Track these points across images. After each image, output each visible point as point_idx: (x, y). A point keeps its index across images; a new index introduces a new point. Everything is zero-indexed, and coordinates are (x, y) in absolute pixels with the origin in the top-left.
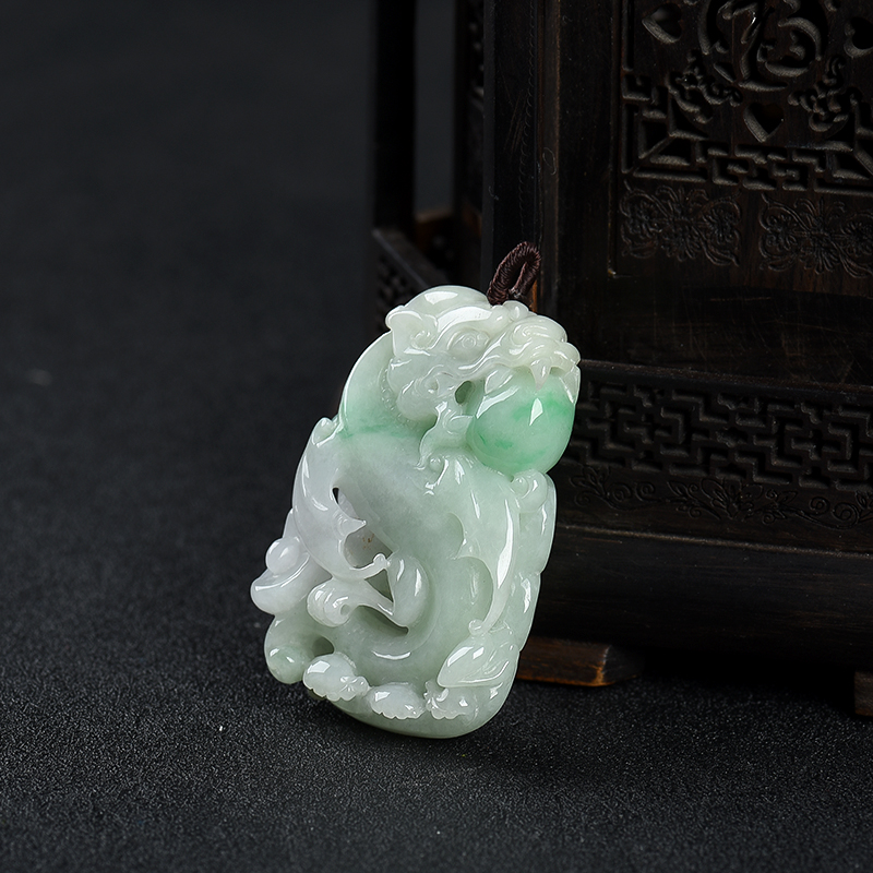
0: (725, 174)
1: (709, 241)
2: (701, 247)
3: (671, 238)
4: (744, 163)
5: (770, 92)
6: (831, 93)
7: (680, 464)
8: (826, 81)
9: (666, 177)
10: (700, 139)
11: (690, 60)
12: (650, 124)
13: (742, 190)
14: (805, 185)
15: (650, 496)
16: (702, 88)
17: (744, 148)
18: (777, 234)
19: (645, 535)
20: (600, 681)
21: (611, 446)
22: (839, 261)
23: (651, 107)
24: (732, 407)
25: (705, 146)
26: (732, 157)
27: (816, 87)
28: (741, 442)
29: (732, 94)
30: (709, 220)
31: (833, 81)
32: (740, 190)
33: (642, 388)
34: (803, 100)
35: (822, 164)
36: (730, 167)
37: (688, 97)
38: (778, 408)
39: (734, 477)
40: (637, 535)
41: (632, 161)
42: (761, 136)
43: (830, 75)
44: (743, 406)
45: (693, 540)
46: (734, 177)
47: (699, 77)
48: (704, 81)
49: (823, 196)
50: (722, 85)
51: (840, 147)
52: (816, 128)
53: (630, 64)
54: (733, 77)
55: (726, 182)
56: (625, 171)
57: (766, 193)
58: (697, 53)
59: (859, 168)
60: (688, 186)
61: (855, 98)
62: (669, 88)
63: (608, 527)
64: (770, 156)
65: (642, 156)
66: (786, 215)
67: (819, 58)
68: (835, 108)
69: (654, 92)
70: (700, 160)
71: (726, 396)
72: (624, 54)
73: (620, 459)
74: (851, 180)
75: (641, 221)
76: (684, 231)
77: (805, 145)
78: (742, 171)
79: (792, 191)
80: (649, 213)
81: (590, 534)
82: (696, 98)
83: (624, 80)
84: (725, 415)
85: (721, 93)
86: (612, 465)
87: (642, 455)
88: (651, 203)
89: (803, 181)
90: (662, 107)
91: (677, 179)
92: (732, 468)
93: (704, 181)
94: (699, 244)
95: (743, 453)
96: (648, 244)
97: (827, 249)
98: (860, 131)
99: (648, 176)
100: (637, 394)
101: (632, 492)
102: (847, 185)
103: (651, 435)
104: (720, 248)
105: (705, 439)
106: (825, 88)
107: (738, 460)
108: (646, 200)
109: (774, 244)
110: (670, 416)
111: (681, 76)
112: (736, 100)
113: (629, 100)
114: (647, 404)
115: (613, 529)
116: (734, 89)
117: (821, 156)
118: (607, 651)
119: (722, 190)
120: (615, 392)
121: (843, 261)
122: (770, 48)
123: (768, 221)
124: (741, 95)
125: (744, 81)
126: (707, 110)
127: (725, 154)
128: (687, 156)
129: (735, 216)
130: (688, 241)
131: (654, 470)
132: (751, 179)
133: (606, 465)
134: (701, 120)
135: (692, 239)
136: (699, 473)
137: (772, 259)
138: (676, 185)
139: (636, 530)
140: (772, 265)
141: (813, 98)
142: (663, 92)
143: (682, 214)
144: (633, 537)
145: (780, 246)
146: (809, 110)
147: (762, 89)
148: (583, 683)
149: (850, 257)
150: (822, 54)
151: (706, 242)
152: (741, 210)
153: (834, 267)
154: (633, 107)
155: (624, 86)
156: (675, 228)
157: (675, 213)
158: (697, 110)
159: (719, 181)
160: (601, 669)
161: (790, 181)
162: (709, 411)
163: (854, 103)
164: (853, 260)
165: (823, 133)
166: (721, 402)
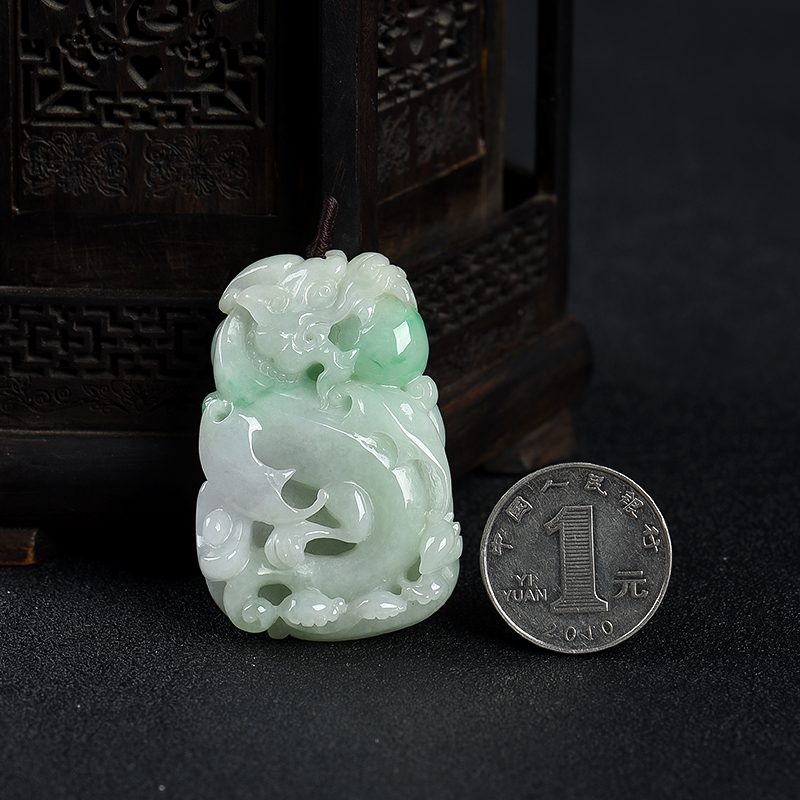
0: (111, 118)
1: (100, 176)
2: (93, 183)
3: (66, 176)
4: (128, 108)
5: (150, 46)
6: (203, 43)
7: (91, 370)
8: (198, 33)
9: (60, 125)
10: (89, 90)
11: (78, 23)
12: (44, 80)
13: (128, 131)
14: (182, 124)
15: (67, 398)
16: (89, 46)
17: (128, 95)
18: (159, 166)
19: (64, 432)
20: (30, 560)
21: (30, 359)
22: (215, 185)
23: (44, 65)
24: (135, 318)
25: (93, 96)
26: (118, 103)
27: (190, 39)
28: (144, 347)
29: (116, 49)
30: (99, 159)
31: (204, 33)
32: (126, 131)
33: (56, 307)
34: (178, 51)
35: (197, 104)
36: (116, 112)
37: (77, 55)
38: (176, 315)
39: (140, 378)
40: (58, 432)
41: (30, 112)
42: (142, 84)
43: (201, 28)
44: (145, 316)
45: (106, 433)
46: (120, 121)
47: (86, 37)
48: (90, 40)
49: (199, 132)
50: (107, 43)
51: (212, 88)
52: (190, 74)
53: (25, 30)
54: (116, 35)
55: (113, 125)
56: (24, 122)
57: (149, 132)
58: (85, 17)
59: (229, 105)
60: (80, 131)
61: (223, 46)
62: (60, 47)
63: (31, 428)
64: (151, 101)
65: (39, 108)
66: (167, 149)
67: (191, 14)
68: (206, 55)
69: (47, 53)
70: (90, 108)
71: (130, 309)
72: (19, 22)
73: (38, 369)
74: (223, 116)
75: (40, 164)
76: (78, 169)
77: (182, 88)
78: (127, 115)
79: (172, 129)
80: (47, 156)
81: (17, 436)
82: (84, 55)
83: (20, 44)
84: (129, 324)
85: (106, 49)
86: (32, 375)
87: (58, 364)
88: (48, 147)
89: (180, 119)
90: (54, 65)
91: (70, 125)
92: (137, 370)
93: (93, 125)
94: (91, 179)
95: (146, 356)
96: (47, 182)
97: (204, 177)
98: (229, 73)
99: (44, 124)
100: (52, 312)
101: (50, 396)
102: (220, 120)
103: (65, 347)
104: (110, 182)
105: (113, 346)
106: (197, 39)
107: (143, 362)
108: (44, 145)
109: (159, 175)
110: (82, 329)
111: (71, 37)
112: (119, 54)
113: (25, 61)
114: (60, 321)
115: (35, 429)
116: (117, 46)
117: (196, 98)
118: (35, 534)
119: (109, 133)
120: (32, 312)
121: (218, 185)
122: (148, 8)
123: (152, 156)
124: (123, 50)
125: (126, 38)
126: (94, 65)
127: (112, 102)
128: (78, 105)
129: (123, 153)
130: (82, 177)
131: (70, 377)
132: (134, 120)
133: (27, 376)
134: (89, 73)
135: (85, 176)
136: (108, 376)
137: (156, 188)
138: (69, 131)
139: (57, 429)
140: (156, 193)
141: (187, 48)
142: (55, 52)
143: (76, 155)
144: (54, 435)
145: (163, 177)
146: (184, 59)
147: (142, 43)
148: (15, 563)
149: (224, 182)
150: (194, 10)
151: (97, 178)
152: (127, 148)
153: (211, 191)
154: (29, 67)
155: (20, 49)
156: (70, 167)
157: (69, 154)
158: (85, 65)
159: (106, 125)
160: (31, 550)
161: (169, 120)
162: (115, 322)
163: (223, 50)
164: (227, 184)
165: (197, 78)
166: (125, 314)
